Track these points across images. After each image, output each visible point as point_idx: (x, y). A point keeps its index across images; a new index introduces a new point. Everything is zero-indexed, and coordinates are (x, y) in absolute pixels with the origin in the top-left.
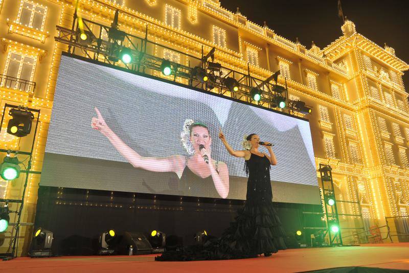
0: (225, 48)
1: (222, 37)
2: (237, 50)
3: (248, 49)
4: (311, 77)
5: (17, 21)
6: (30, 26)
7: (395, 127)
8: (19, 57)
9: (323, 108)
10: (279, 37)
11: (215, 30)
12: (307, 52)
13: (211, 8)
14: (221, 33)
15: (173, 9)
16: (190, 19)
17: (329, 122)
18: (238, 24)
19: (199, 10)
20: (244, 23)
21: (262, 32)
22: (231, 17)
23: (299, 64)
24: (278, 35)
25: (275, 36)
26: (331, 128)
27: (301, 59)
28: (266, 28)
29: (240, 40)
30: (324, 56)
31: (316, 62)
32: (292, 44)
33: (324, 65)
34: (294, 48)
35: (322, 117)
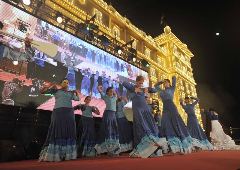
0: (101, 23)
1: (99, 17)
2: (108, 26)
3: (114, 28)
4: (148, 51)
7: (187, 85)
9: (153, 69)
10: (133, 25)
11: (95, 11)
12: (146, 36)
14: (99, 14)
17: (155, 77)
18: (110, 12)
20: (113, 12)
21: (124, 20)
22: (106, 6)
23: (142, 43)
24: (132, 24)
25: (131, 24)
26: (156, 81)
27: (143, 40)
28: (125, 19)
29: (110, 21)
30: (155, 41)
31: (151, 43)
32: (139, 31)
33: (154, 46)
34: (140, 33)
35: (152, 74)
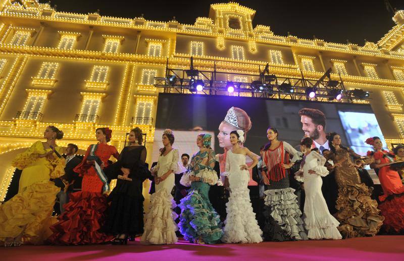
0: (283, 64)
1: (278, 57)
2: (293, 63)
3: (303, 60)
4: (369, 68)
5: (141, 83)
6: (148, 84)
8: (142, 104)
9: (389, 93)
10: (330, 44)
11: (272, 53)
12: (360, 48)
13: (267, 38)
14: (277, 54)
15: (238, 48)
16: (250, 51)
17: (397, 104)
18: (291, 44)
19: (257, 43)
20: (295, 41)
21: (313, 44)
22: (283, 41)
23: (354, 61)
24: (328, 42)
25: (326, 44)
26: (401, 109)
27: (355, 56)
28: (315, 41)
29: (294, 55)
30: (379, 47)
31: (371, 54)
32: (343, 46)
33: (380, 55)
34: (346, 49)
35: (389, 101)
